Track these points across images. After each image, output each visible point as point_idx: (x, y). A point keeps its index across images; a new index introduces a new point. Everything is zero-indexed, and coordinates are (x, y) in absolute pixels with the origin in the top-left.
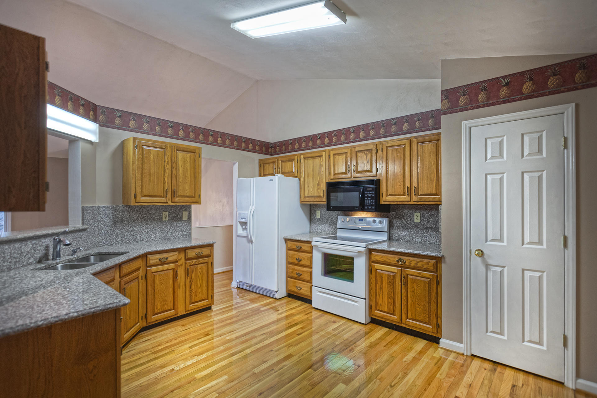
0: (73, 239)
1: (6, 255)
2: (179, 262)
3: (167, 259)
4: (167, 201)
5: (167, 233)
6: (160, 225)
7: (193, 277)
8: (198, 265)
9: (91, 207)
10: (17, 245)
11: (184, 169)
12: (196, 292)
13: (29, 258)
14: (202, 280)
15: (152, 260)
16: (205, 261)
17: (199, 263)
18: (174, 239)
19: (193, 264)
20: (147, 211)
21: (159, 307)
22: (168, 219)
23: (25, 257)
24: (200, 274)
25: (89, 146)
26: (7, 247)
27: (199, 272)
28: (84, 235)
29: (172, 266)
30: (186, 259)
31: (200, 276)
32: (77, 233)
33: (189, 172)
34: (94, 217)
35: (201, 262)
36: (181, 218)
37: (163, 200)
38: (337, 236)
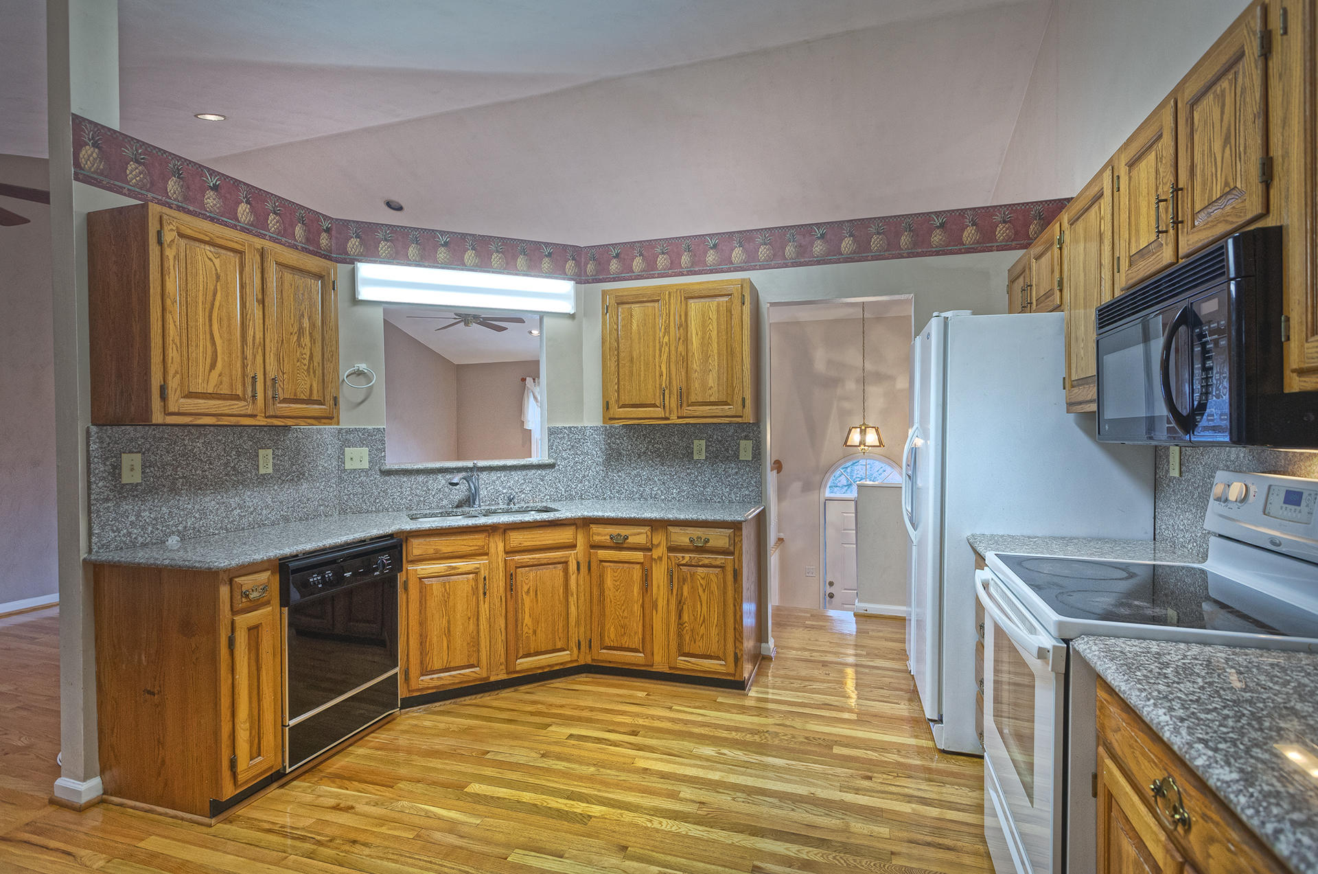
0: (524, 479)
1: (404, 489)
2: (654, 551)
3: (626, 538)
4: (667, 415)
5: (704, 487)
6: (688, 468)
7: (685, 593)
8: (700, 570)
9: (565, 428)
10: (421, 478)
11: (703, 338)
12: (692, 630)
13: (441, 499)
14: (709, 608)
15: (599, 534)
16: (718, 563)
17: (700, 563)
18: (719, 502)
19: (684, 562)
20: (664, 437)
21: (612, 636)
22: (706, 456)
23: (433, 496)
24: (704, 590)
25: (567, 323)
26: (405, 479)
27: (701, 585)
28: (549, 475)
29: (639, 556)
30: (671, 549)
31: (704, 597)
32: (533, 471)
33: (715, 345)
34: (573, 446)
35: (706, 562)
36: (736, 455)
37: (659, 412)
38: (1203, 572)
